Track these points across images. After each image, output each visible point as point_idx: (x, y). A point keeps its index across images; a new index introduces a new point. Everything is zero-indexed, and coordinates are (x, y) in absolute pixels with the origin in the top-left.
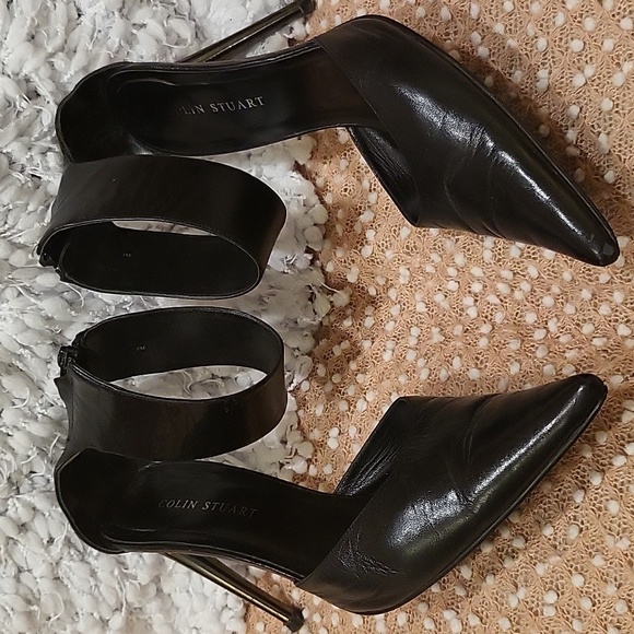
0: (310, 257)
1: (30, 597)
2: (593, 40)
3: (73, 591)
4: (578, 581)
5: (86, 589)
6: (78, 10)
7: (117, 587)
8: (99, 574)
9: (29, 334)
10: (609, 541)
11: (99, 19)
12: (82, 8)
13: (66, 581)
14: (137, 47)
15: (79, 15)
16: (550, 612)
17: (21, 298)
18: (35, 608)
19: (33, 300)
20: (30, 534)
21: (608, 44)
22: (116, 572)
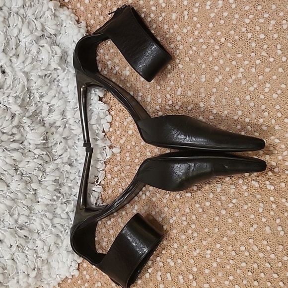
0: (104, 134)
1: (4, 267)
2: (222, 67)
3: (19, 264)
4: (218, 246)
5: (24, 263)
6: (19, 40)
7: (35, 261)
8: (28, 257)
9: (7, 166)
10: (229, 232)
11: (27, 44)
12: (20, 39)
13: (16, 260)
14: (41, 54)
15: (20, 42)
16: (208, 256)
17: (4, 152)
18: (6, 271)
19: (9, 153)
20: (4, 244)
21: (228, 69)
22: (35, 256)
